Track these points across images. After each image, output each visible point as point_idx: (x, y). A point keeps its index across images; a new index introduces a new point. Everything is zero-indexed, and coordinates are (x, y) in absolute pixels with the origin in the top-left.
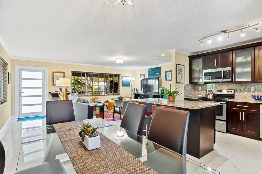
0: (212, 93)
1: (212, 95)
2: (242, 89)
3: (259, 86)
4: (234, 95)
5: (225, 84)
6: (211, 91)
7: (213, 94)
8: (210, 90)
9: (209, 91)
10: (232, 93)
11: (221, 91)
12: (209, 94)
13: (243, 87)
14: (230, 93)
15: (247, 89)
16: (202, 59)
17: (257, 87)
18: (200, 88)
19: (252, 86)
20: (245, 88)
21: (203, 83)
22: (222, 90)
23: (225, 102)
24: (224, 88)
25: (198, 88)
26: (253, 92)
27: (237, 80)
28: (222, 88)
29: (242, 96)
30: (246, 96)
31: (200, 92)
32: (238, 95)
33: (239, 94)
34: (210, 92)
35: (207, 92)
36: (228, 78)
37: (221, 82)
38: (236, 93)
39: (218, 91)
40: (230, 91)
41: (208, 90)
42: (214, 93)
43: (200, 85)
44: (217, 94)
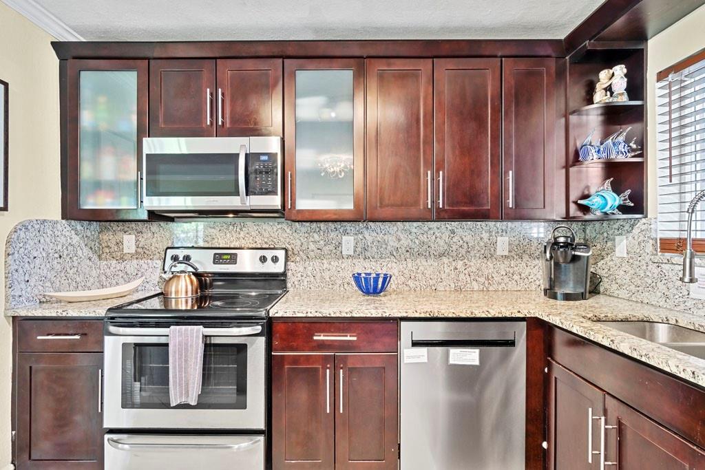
0: (191, 269)
1: (192, 282)
2: (312, 246)
3: (367, 235)
4: (284, 274)
5: (249, 223)
6: (187, 258)
7: (194, 274)
8: (181, 254)
9: (175, 258)
10: (278, 268)
11: (233, 259)
12: (175, 276)
13: (316, 236)
14: (270, 268)
15: (332, 247)
16: (135, 74)
17: (360, 236)
18: (129, 242)
19: (346, 233)
20: (322, 242)
21: (145, 216)
22: (236, 255)
23: (257, 324)
24: (243, 243)
25: (119, 243)
26: (349, 257)
27: (303, 204)
28: (237, 245)
29: (312, 279)
30: (327, 275)
31: (131, 266)
32: (299, 275)
33: (301, 269)
34: (181, 267)
35: (169, 262)
36: (267, 193)
37: (236, 212)
38: (291, 265)
39: (218, 259)
40: (269, 254)
41: (170, 253)
42: (201, 270)
43: (133, 225)
44: (215, 274)
